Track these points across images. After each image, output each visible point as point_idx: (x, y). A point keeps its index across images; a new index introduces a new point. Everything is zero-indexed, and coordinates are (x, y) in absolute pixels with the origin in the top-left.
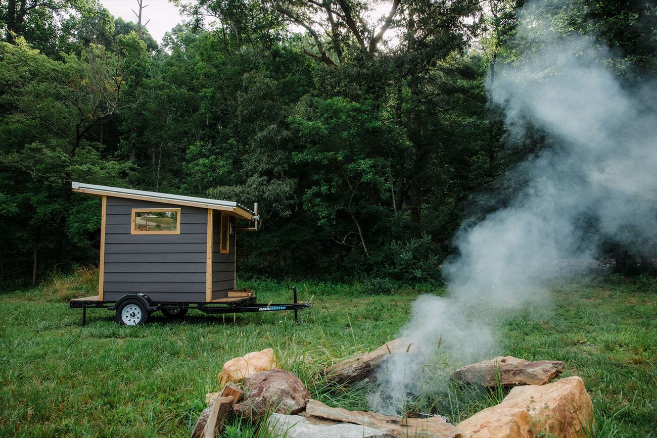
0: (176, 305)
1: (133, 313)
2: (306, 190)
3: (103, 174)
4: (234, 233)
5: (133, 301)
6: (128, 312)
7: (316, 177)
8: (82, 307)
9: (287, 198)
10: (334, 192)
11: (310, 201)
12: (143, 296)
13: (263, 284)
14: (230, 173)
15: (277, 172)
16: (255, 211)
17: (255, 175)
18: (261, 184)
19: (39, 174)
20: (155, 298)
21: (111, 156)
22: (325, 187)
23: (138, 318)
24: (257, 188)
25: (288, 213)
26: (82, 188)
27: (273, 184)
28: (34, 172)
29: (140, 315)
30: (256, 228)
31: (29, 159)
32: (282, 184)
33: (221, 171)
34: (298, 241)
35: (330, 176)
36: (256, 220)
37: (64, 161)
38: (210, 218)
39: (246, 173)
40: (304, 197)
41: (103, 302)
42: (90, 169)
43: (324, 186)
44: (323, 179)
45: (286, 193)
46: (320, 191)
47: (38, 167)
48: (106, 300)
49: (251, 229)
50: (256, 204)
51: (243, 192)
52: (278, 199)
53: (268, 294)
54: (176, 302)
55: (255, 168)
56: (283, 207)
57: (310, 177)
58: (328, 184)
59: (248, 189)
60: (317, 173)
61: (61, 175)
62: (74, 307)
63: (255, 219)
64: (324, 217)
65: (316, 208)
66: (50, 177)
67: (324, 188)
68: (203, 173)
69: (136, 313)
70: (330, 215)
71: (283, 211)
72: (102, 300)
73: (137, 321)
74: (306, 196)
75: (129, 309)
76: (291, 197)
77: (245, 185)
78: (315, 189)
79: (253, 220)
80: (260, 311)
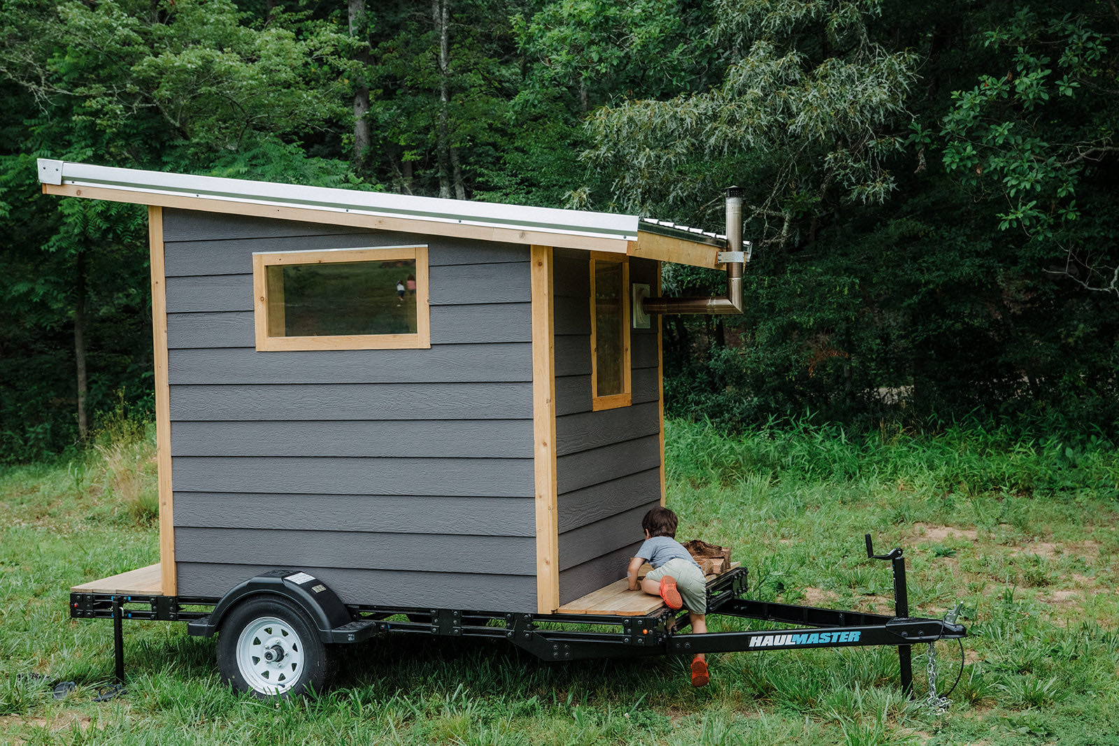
0: (428, 619)
1: (278, 648)
2: (955, 94)
3: (252, 78)
4: (654, 322)
5: (273, 603)
6: (257, 642)
7: (992, 37)
8: (108, 614)
9: (883, 130)
10: (1069, 93)
11: (972, 135)
12: (307, 587)
13: (799, 449)
14: (669, 41)
15: (840, 29)
16: (731, 231)
17: (761, 47)
18: (780, 81)
19: (60, 89)
20: (353, 591)
21: (282, 8)
22: (1033, 76)
23: (294, 666)
24: (763, 99)
25: (880, 188)
26: (74, 179)
27: (824, 77)
28: (39, 84)
29: (298, 657)
30: (736, 301)
31: (25, 39)
32: (862, 75)
33: (637, 38)
34: (927, 283)
35: (1056, 25)
36: (735, 271)
37: (126, 42)
38: (540, 281)
39: (727, 40)
40: (950, 122)
41: (179, 600)
42: (208, 63)
43: (1028, 69)
44: (1025, 43)
45: (874, 110)
46: (1012, 91)
47: (58, 64)
48: (186, 593)
49: (715, 302)
50: (732, 206)
51: (715, 117)
52: (844, 137)
53: (818, 490)
54: (428, 610)
55: (756, 18)
56: (863, 164)
57: (974, 36)
58: (1047, 60)
59: (732, 106)
60: (1001, 20)
61: (125, 86)
62: (83, 615)
63: (729, 265)
64: (1029, 195)
65: (996, 162)
66: (87, 97)
67: (1028, 83)
68: (577, 49)
69: (287, 648)
70: (1052, 185)
71: (863, 178)
72: (174, 595)
73: (293, 678)
74: (957, 116)
75: (260, 633)
76: (892, 126)
77: (720, 89)
78: (991, 86)
79: (724, 268)
80: (756, 649)
